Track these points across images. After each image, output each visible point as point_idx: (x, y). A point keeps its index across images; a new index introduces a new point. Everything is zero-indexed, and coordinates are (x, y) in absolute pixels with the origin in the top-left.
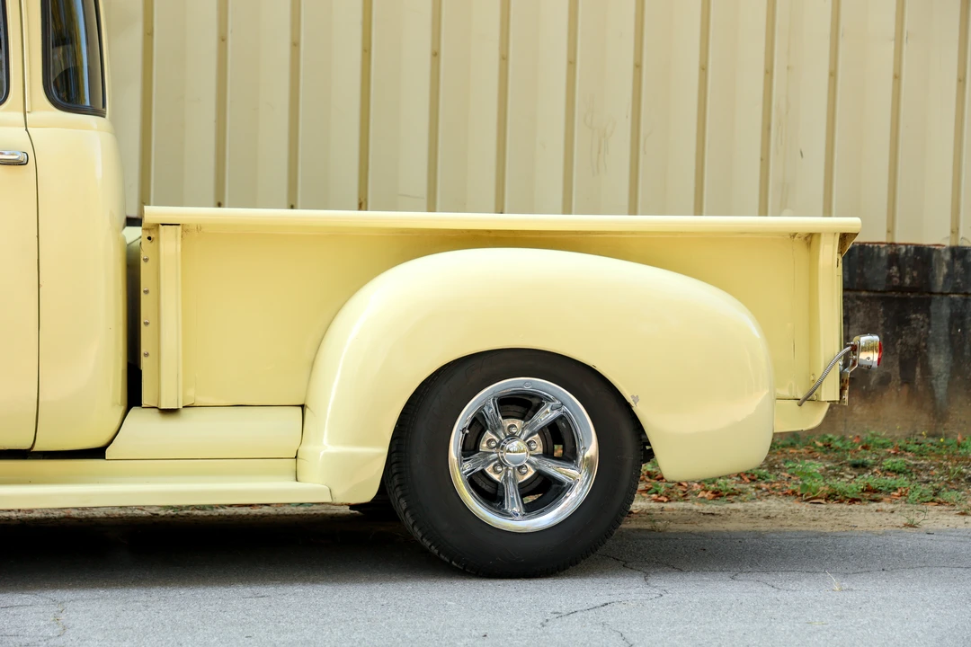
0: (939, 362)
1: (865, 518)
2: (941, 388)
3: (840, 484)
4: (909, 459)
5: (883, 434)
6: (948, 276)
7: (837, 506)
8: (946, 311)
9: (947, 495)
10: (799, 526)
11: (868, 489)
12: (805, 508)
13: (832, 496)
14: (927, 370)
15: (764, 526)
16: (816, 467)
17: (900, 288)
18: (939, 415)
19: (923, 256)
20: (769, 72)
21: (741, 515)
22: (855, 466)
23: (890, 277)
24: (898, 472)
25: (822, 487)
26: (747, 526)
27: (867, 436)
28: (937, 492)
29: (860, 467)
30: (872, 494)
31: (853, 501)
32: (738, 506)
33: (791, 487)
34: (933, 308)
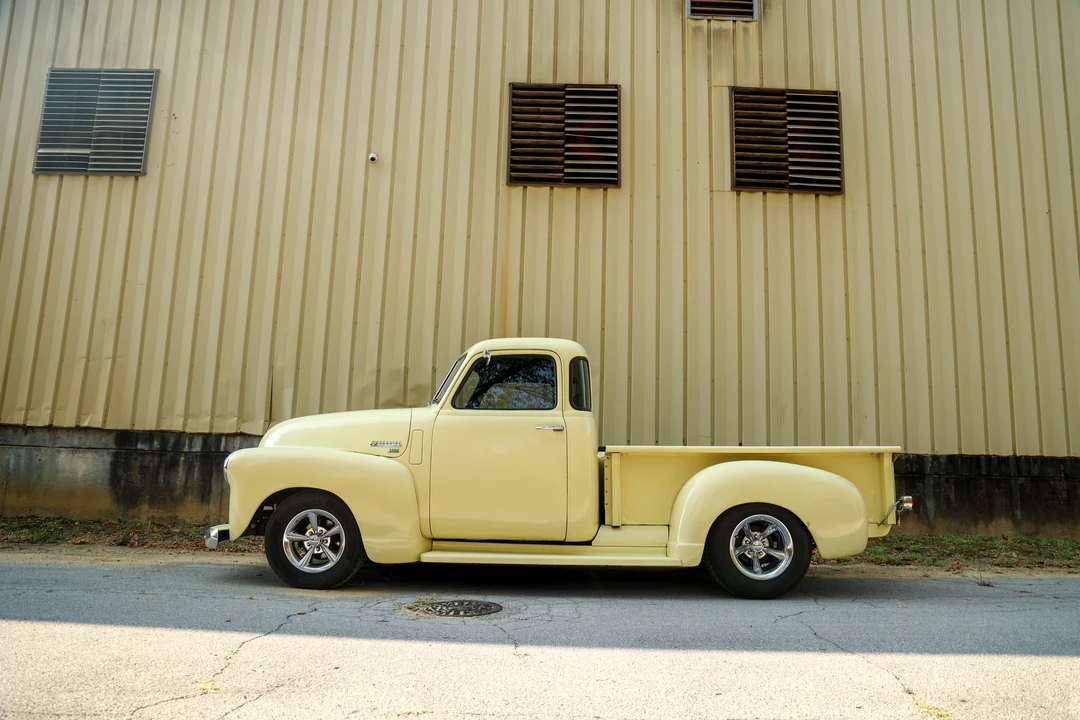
0: (930, 504)
1: (906, 573)
2: (932, 515)
3: (891, 557)
4: (920, 546)
5: (908, 535)
6: (931, 467)
7: (891, 567)
8: (931, 482)
9: (939, 562)
10: (876, 576)
11: (904, 559)
12: (878, 567)
13: (889, 562)
14: (925, 507)
15: (861, 576)
16: (881, 549)
17: (912, 473)
18: (931, 526)
19: (920, 459)
20: (850, 384)
21: (850, 572)
22: (897, 549)
23: (907, 468)
24: (916, 552)
25: (885, 559)
26: (854, 576)
27: (900, 535)
28: (934, 561)
29: (900, 549)
30: (906, 561)
31: (898, 565)
32: (849, 566)
33: (871, 558)
34: (926, 480)
